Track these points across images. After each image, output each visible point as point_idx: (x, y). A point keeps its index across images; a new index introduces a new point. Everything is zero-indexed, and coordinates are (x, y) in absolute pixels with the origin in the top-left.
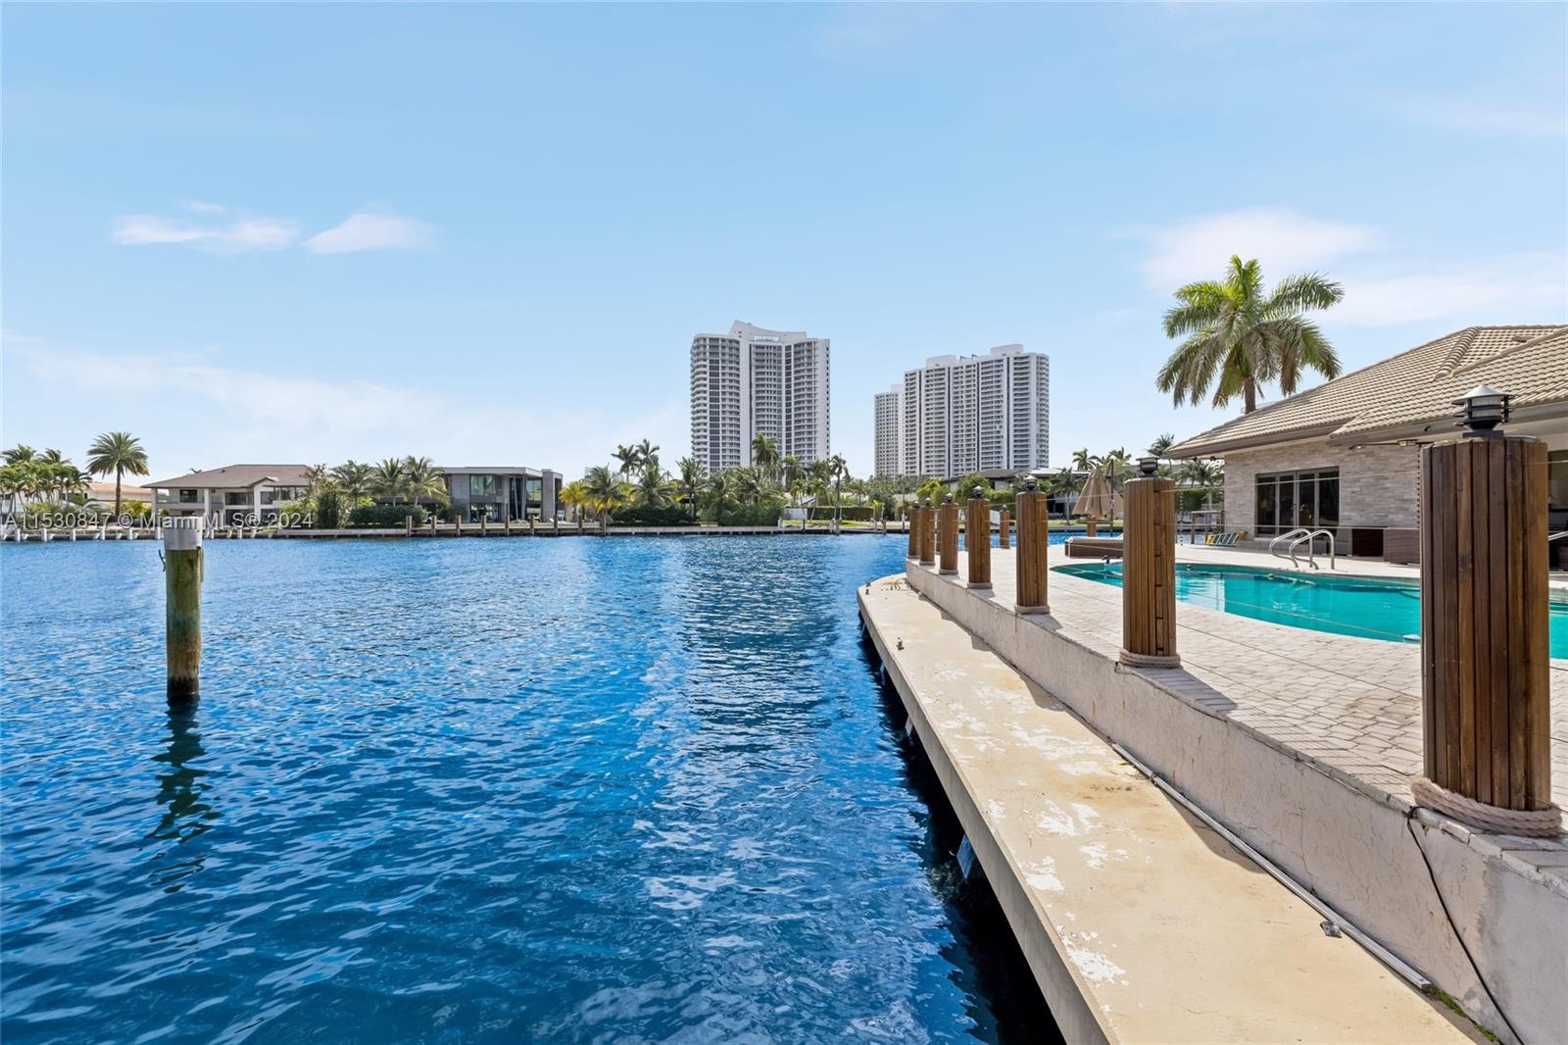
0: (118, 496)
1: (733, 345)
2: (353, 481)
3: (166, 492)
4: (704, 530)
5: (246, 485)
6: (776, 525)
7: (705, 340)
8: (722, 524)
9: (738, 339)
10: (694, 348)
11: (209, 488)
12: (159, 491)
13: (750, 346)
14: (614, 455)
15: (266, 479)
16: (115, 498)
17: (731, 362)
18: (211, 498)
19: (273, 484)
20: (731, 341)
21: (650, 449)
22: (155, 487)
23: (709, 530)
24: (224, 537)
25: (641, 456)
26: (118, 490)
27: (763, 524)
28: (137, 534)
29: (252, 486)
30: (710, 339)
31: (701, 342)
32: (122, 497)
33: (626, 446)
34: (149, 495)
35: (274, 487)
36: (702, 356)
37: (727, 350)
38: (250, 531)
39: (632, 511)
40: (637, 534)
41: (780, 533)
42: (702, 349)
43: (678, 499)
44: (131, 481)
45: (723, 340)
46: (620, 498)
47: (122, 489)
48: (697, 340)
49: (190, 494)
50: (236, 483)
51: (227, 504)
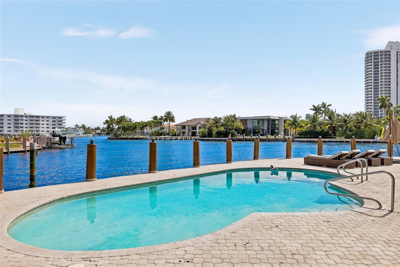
0: (169, 128)
1: (386, 54)
2: (217, 123)
3: (179, 127)
4: (337, 140)
5: (195, 124)
6: (374, 138)
7: (371, 53)
8: (346, 138)
9: (390, 50)
10: (366, 58)
11: (187, 125)
12: (178, 126)
13: (397, 52)
14: (311, 109)
15: (200, 122)
16: (168, 128)
17: (386, 61)
18: (188, 128)
19: (201, 124)
20: (386, 52)
21: (326, 106)
22: (177, 125)
23: (339, 140)
24: (186, 139)
25: (323, 109)
26: (169, 126)
27: (367, 138)
28: (170, 138)
29: (196, 125)
30: (374, 53)
31: (370, 55)
32: (170, 128)
33: (316, 105)
34: (175, 127)
35: (201, 125)
36: (370, 61)
37: (384, 56)
38: (192, 138)
39: (306, 132)
40: (307, 141)
41: (376, 142)
42: (370, 58)
43: (327, 127)
44: (172, 124)
45: (381, 52)
46: (301, 127)
47: (170, 126)
48: (367, 54)
49: (184, 127)
50: (193, 124)
51: (192, 130)
